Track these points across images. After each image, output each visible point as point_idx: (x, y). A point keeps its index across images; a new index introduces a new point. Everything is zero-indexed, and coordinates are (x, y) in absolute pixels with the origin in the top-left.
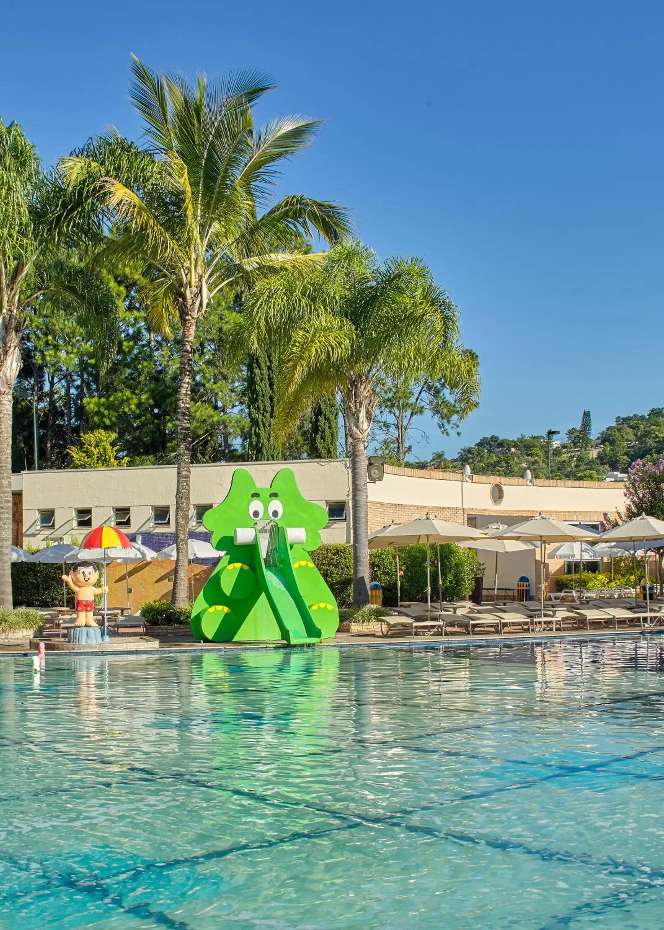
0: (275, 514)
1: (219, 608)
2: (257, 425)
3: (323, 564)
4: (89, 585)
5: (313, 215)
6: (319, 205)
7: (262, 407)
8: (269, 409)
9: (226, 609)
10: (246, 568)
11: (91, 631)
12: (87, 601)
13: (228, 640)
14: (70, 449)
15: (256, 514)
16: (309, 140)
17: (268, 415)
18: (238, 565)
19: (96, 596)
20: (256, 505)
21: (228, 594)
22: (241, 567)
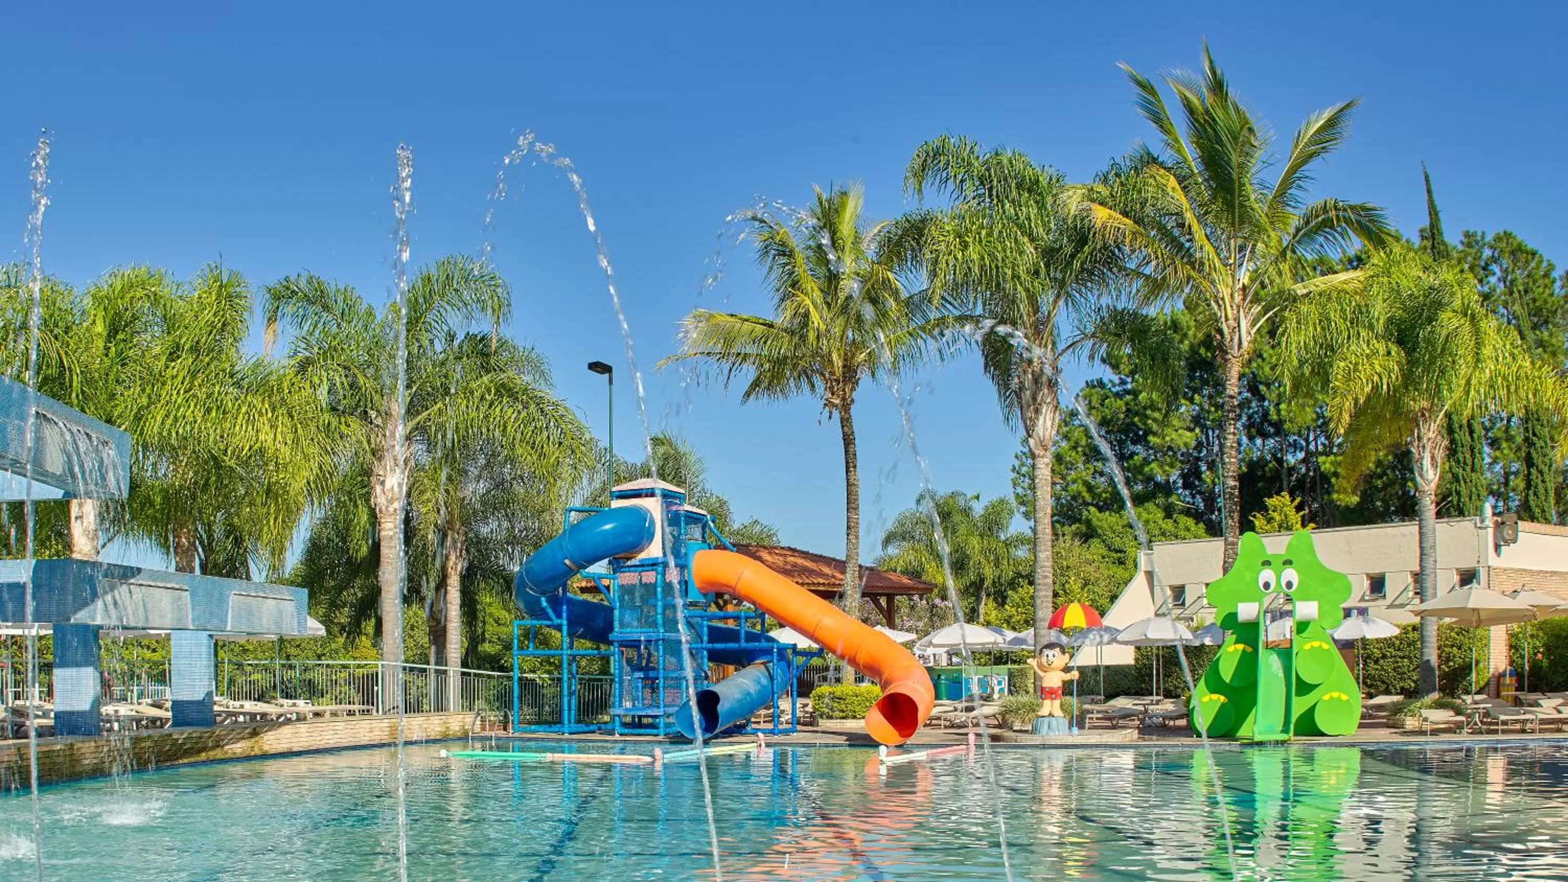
0: (1289, 585)
1: (1215, 697)
2: (1458, 481)
3: (1446, 646)
4: (1053, 669)
5: (1348, 221)
6: (1352, 207)
7: (1461, 459)
8: (1469, 461)
9: (1222, 698)
10: (1249, 649)
11: (1054, 722)
12: (1051, 688)
13: (1229, 735)
14: (1254, 516)
15: (1267, 585)
16: (1348, 127)
17: (1468, 469)
18: (1240, 647)
19: (1064, 682)
20: (1267, 575)
21: (1228, 681)
22: (1244, 650)
